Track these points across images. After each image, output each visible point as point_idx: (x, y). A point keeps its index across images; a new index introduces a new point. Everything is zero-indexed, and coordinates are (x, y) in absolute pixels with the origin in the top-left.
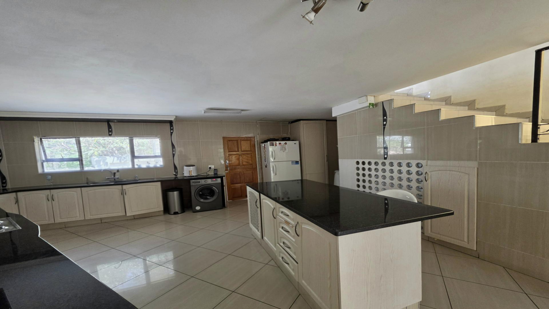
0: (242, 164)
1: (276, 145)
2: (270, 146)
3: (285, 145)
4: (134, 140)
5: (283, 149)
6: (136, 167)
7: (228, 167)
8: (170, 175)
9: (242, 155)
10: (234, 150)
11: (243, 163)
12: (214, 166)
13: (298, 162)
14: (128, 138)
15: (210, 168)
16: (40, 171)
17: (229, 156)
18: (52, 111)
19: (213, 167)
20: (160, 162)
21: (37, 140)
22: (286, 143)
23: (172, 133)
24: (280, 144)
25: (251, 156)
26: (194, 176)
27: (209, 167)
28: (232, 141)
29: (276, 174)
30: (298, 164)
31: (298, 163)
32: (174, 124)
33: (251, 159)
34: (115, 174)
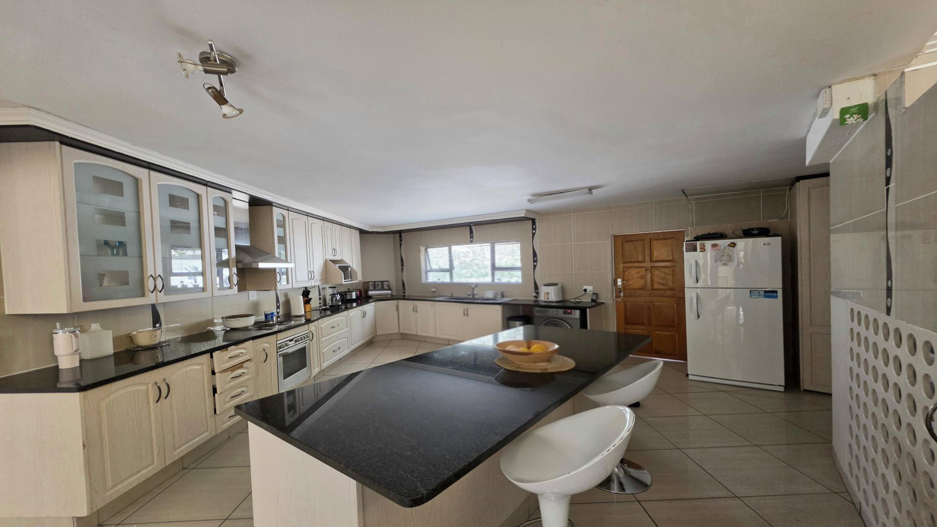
0: (650, 288)
1: (703, 249)
2: (687, 251)
3: (732, 248)
4: (495, 246)
5: (725, 258)
6: (496, 281)
7: (621, 292)
8: (527, 296)
9: (653, 270)
10: (636, 260)
11: (652, 285)
12: (592, 287)
13: (776, 292)
14: (489, 244)
15: (585, 290)
16: (423, 281)
17: (624, 271)
18: (437, 219)
19: (590, 288)
20: (516, 278)
21: (422, 249)
22: (733, 243)
23: (534, 234)
24: (714, 246)
25: (673, 271)
26: (552, 302)
27: (584, 288)
28: (631, 243)
29: (699, 317)
30: (776, 297)
31: (775, 294)
32: (537, 222)
33: (673, 278)
34: (473, 289)
